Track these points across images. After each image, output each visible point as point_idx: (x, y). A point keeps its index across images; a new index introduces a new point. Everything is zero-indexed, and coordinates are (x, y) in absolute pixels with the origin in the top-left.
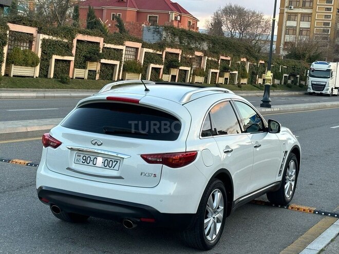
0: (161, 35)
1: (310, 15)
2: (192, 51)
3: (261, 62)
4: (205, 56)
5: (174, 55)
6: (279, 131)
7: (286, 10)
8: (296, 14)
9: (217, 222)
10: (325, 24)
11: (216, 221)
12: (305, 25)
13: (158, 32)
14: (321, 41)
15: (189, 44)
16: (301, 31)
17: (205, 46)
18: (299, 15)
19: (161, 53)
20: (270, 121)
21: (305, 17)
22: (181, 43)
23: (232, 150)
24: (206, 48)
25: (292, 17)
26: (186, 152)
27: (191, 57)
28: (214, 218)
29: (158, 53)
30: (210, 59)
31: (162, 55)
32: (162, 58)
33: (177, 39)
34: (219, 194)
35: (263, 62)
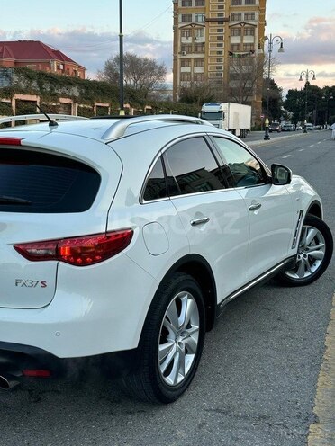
0: (11, 79)
1: (202, 60)
2: (55, 97)
3: (147, 107)
4: (75, 103)
5: (29, 104)
6: (288, 181)
7: (179, 56)
8: (189, 60)
9: (186, 352)
10: (218, 68)
11: (183, 349)
12: (198, 70)
13: (7, 76)
14: (214, 85)
15: (52, 89)
16: (196, 75)
17: (75, 91)
18: (192, 61)
19: (9, 101)
20: (274, 167)
21: (198, 62)
22: (41, 88)
23: (208, 219)
24: (77, 94)
25: (186, 63)
26: (107, 232)
27: (54, 104)
28: (179, 343)
29: (4, 100)
30: (82, 106)
31: (10, 103)
32: (11, 107)
33: (34, 84)
34: (190, 301)
35: (150, 108)
